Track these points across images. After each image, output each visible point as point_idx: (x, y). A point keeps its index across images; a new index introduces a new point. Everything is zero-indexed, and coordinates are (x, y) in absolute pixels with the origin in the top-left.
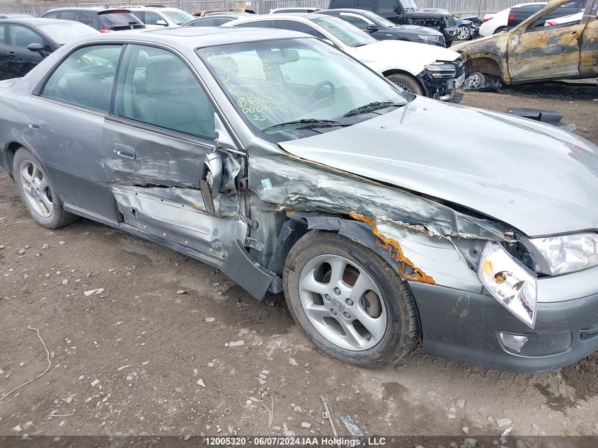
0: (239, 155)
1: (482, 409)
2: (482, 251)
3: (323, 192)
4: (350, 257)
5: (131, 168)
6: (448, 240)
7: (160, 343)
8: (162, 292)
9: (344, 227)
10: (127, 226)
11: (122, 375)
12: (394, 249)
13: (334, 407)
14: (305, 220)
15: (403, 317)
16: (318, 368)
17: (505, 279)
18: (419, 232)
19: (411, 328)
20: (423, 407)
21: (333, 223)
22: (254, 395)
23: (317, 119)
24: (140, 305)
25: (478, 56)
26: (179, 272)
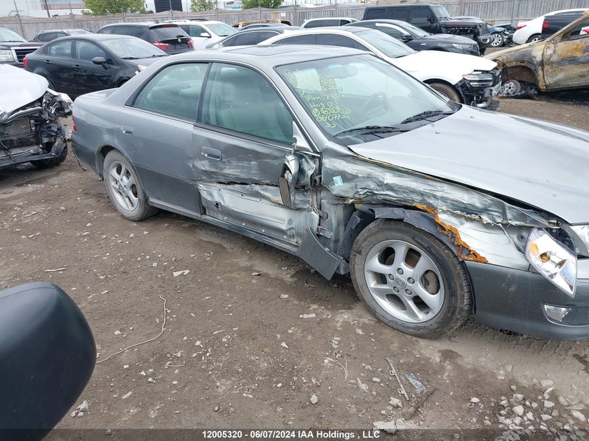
0: (314, 157)
1: (527, 373)
2: (529, 236)
3: (389, 187)
4: (413, 241)
5: (217, 168)
6: (499, 227)
7: (245, 314)
8: (239, 274)
9: (409, 216)
10: (208, 217)
11: (218, 338)
12: (453, 235)
13: (399, 367)
14: (373, 211)
15: (459, 292)
16: (383, 337)
17: (549, 258)
18: (475, 220)
19: (466, 302)
20: (475, 370)
21: (397, 213)
22: (330, 356)
23: (380, 126)
24: (222, 284)
25: (514, 64)
26: (250, 258)
